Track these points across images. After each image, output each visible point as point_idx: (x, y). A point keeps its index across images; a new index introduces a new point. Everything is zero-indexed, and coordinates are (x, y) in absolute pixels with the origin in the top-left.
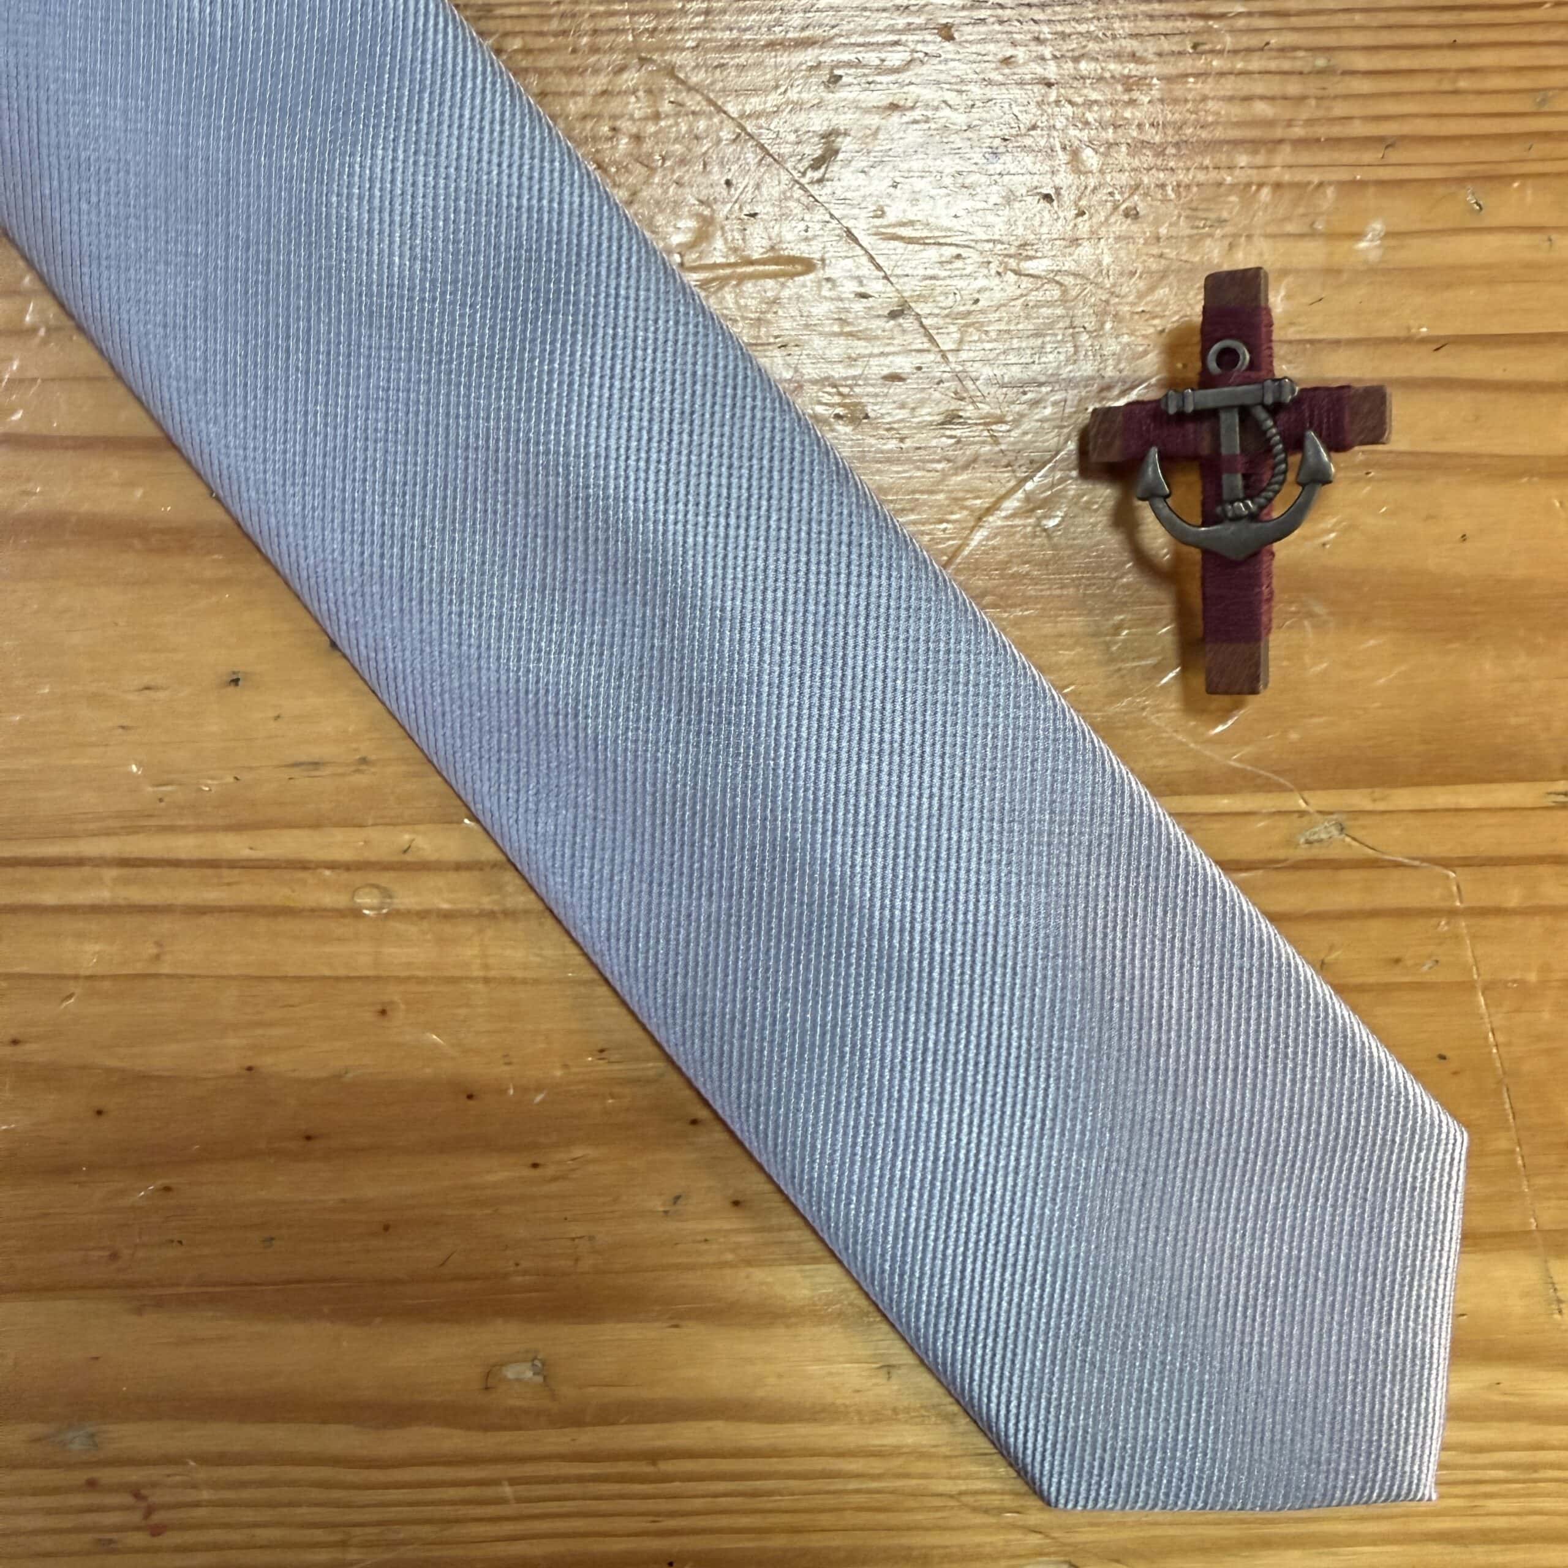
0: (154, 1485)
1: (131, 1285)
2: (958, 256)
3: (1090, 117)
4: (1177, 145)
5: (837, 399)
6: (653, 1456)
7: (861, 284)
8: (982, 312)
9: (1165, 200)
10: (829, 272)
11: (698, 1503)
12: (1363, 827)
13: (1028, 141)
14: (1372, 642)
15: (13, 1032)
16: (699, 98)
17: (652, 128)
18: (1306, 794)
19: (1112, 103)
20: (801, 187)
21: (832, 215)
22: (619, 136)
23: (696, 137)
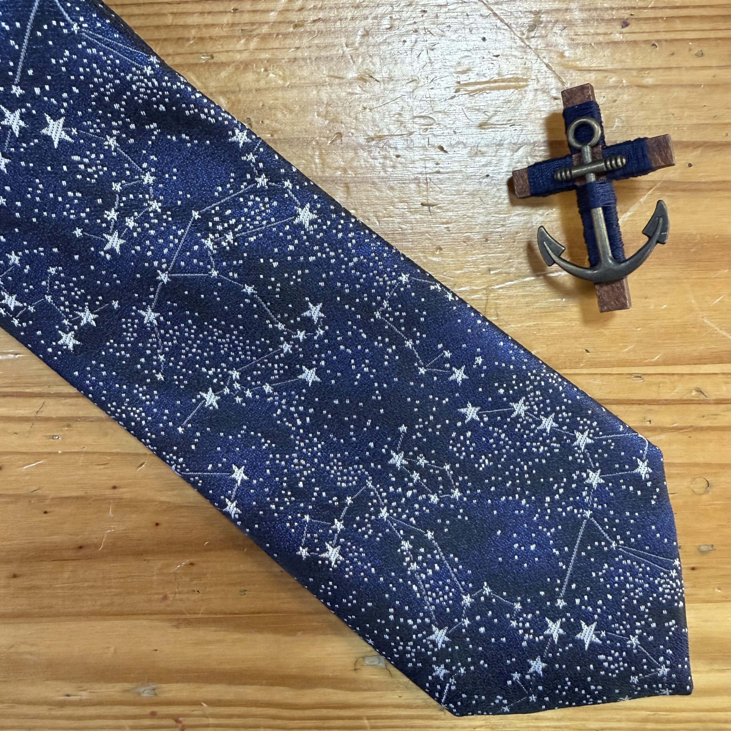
0: (185, 716)
1: (173, 613)
2: (606, 77)
8: (617, 107)
9: (718, 46)
10: (536, 87)
13: (644, 16)
15: (114, 483)
20: (523, 41)
21: (538, 56)
22: (426, 15)
23: (467, 15)
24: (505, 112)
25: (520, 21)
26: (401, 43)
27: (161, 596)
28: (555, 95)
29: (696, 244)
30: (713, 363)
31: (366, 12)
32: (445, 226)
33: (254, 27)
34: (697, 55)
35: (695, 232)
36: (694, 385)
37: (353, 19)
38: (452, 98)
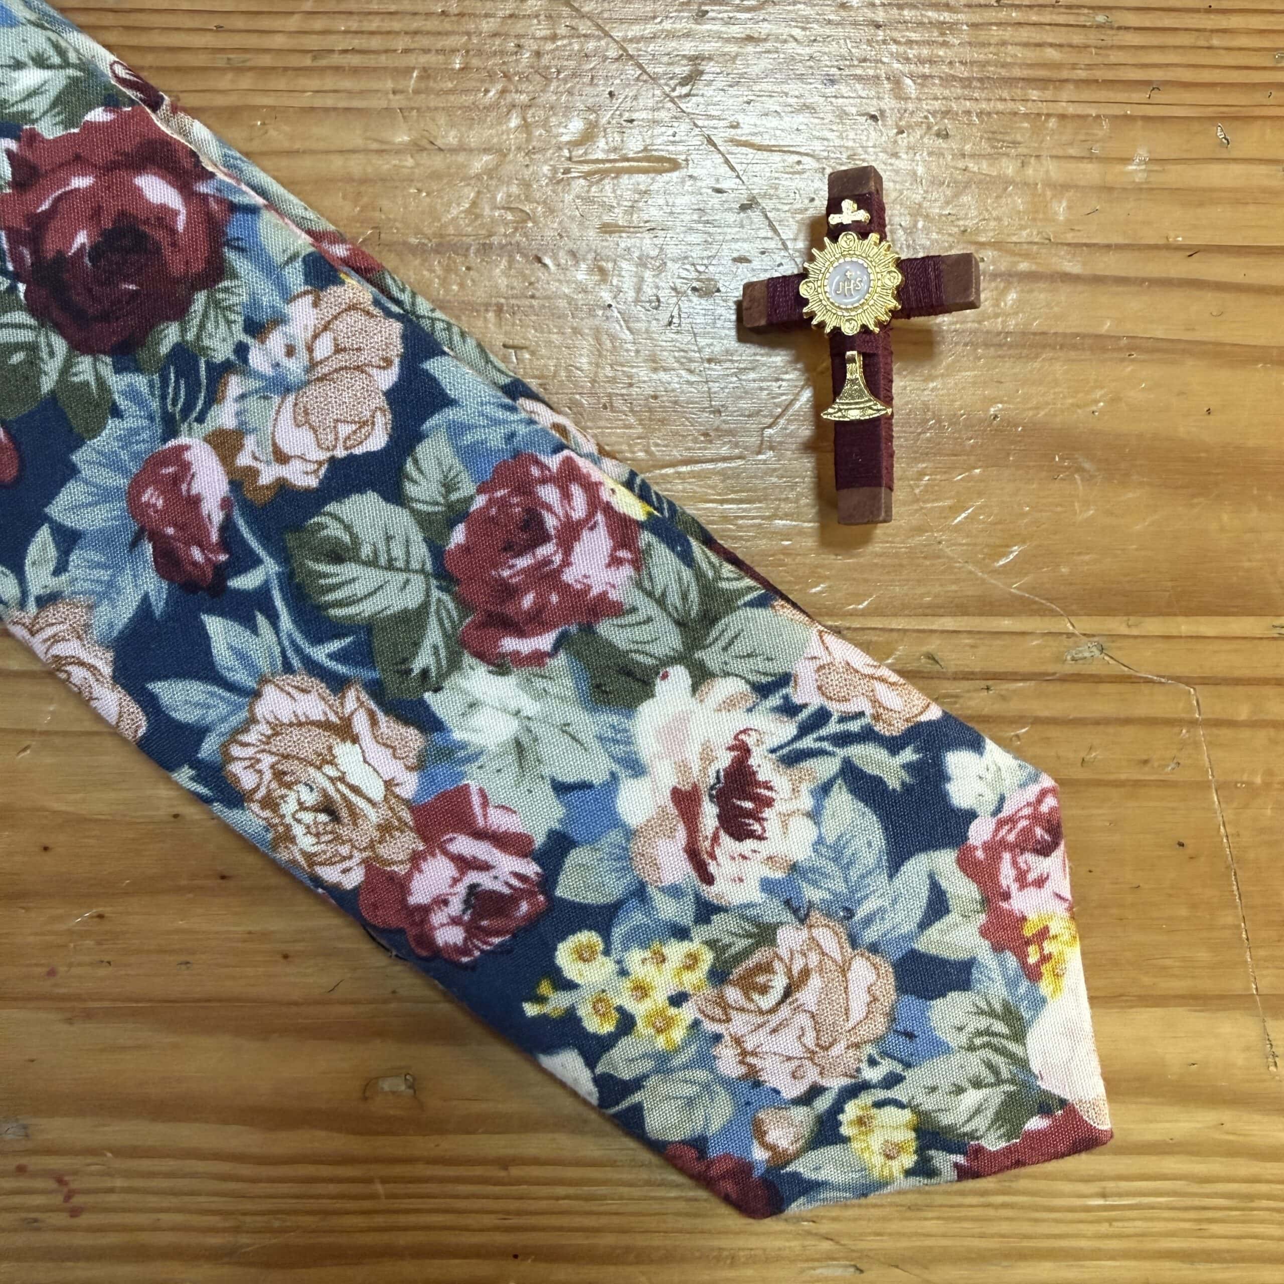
0: (75, 1173)
1: (63, 998)
2: (799, 163)
3: (911, 53)
4: (981, 80)
5: (694, 275)
6: (504, 1163)
7: (717, 180)
8: (816, 209)
9: (970, 124)
10: (691, 171)
11: (543, 1205)
12: (1120, 648)
13: (859, 71)
14: (1130, 495)
16: (589, 23)
17: (549, 46)
18: (1073, 619)
19: (929, 43)
20: (672, 100)
21: (695, 125)
23: (586, 56)
26: (481, 94)
27: (43, 970)
29: (930, 427)
30: (953, 615)
31: (427, 42)
32: (540, 381)
33: (248, 56)
36: (925, 649)
37: (406, 51)
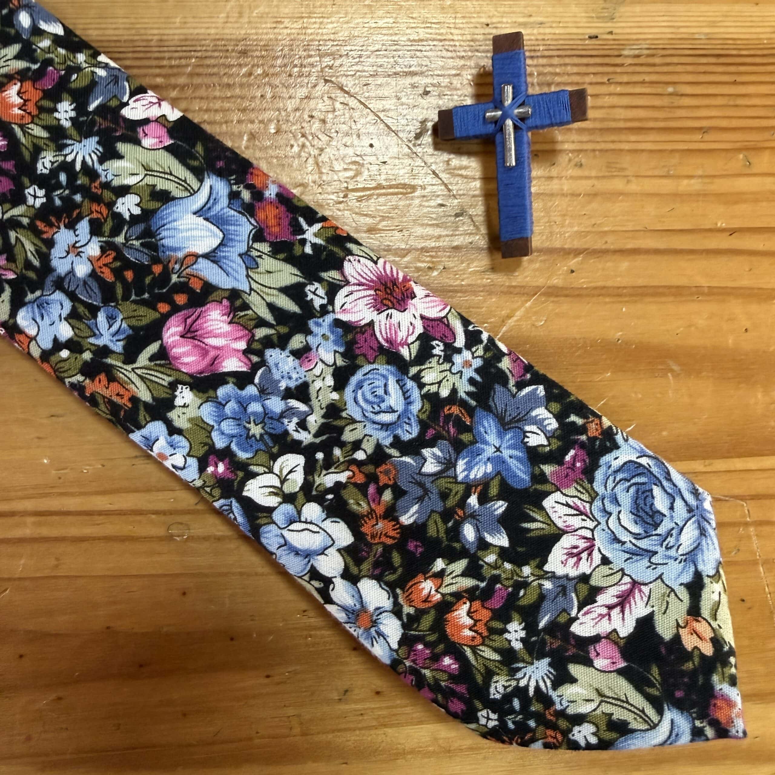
5: (428, 259)
9: (595, 157)
10: (424, 192)
14: (703, 384)
17: (330, 116)
20: (409, 148)
21: (425, 163)
22: (314, 120)
23: (355, 121)
24: (392, 218)
25: (408, 128)
26: (288, 148)
27: (24, 737)
28: (440, 202)
29: (579, 348)
31: (253, 116)
34: (576, 165)
35: (578, 336)
37: (239, 122)
38: (341, 203)
